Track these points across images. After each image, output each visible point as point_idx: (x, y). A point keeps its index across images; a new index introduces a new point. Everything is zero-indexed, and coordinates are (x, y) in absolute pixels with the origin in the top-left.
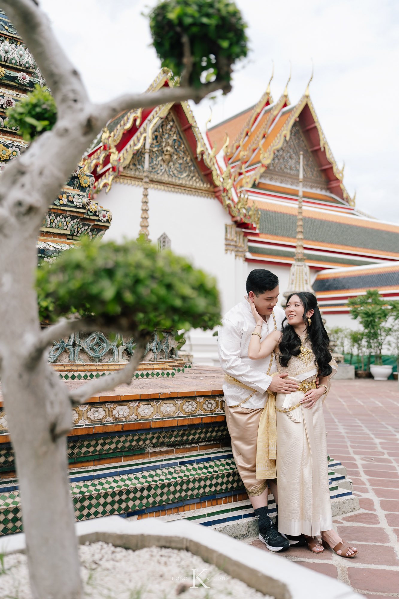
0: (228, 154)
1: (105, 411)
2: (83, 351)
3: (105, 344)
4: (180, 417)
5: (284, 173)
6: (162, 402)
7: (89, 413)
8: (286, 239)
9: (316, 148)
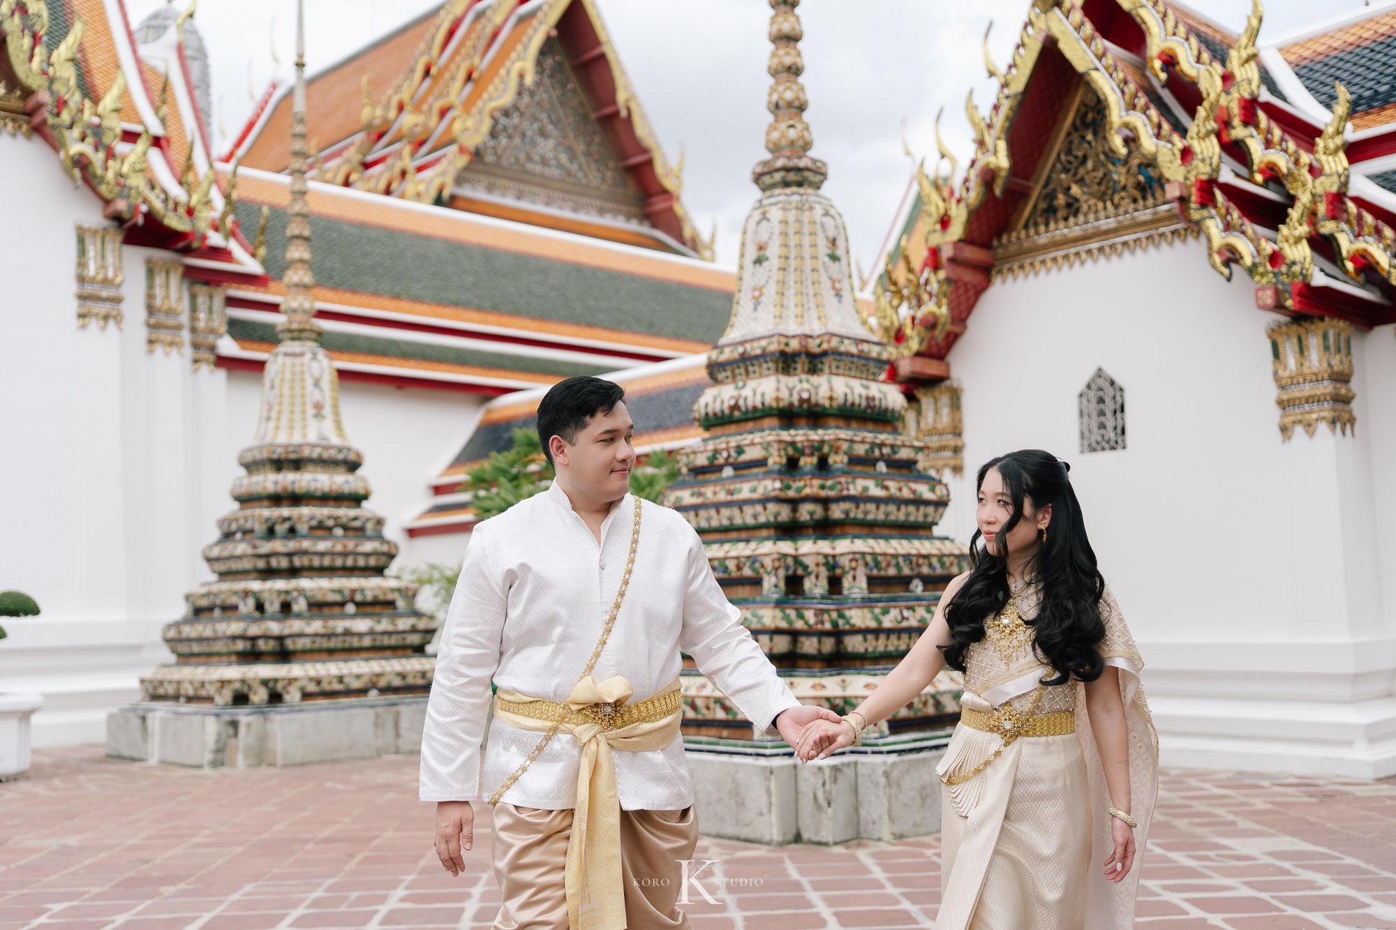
5: (526, 172)
9: (609, 110)
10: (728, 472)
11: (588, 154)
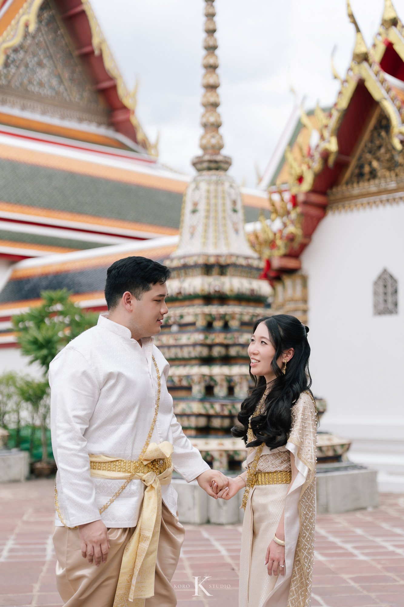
5: (28, 92)
9: (87, 50)
10: (175, 328)
11: (72, 80)
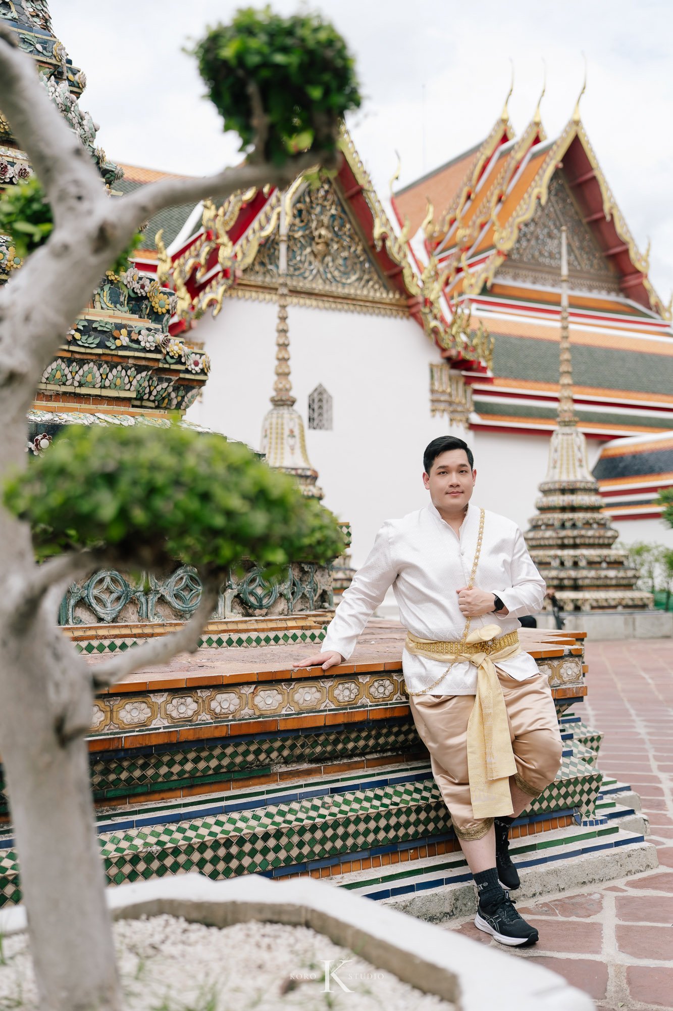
0: (436, 235)
1: (197, 702)
2: (163, 600)
3: (200, 588)
4: (330, 710)
5: (539, 264)
6: (297, 686)
7: (170, 707)
8: (543, 386)
9: (597, 216)
11: (581, 248)
